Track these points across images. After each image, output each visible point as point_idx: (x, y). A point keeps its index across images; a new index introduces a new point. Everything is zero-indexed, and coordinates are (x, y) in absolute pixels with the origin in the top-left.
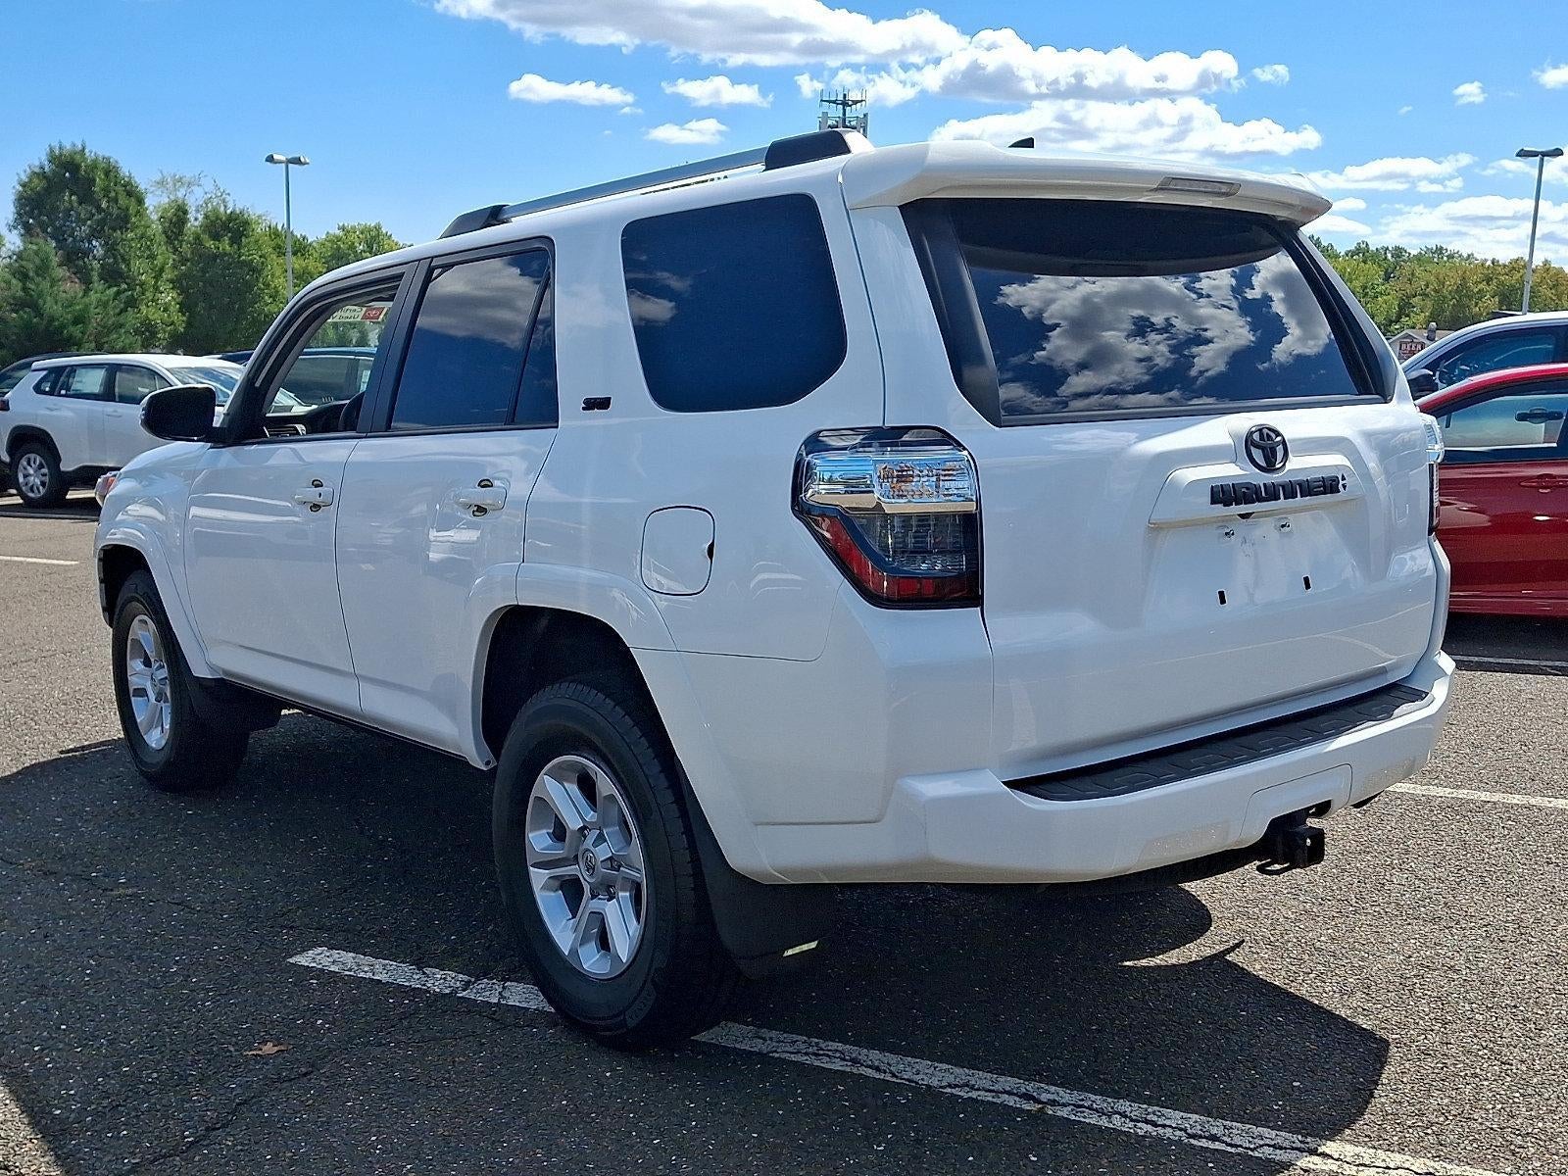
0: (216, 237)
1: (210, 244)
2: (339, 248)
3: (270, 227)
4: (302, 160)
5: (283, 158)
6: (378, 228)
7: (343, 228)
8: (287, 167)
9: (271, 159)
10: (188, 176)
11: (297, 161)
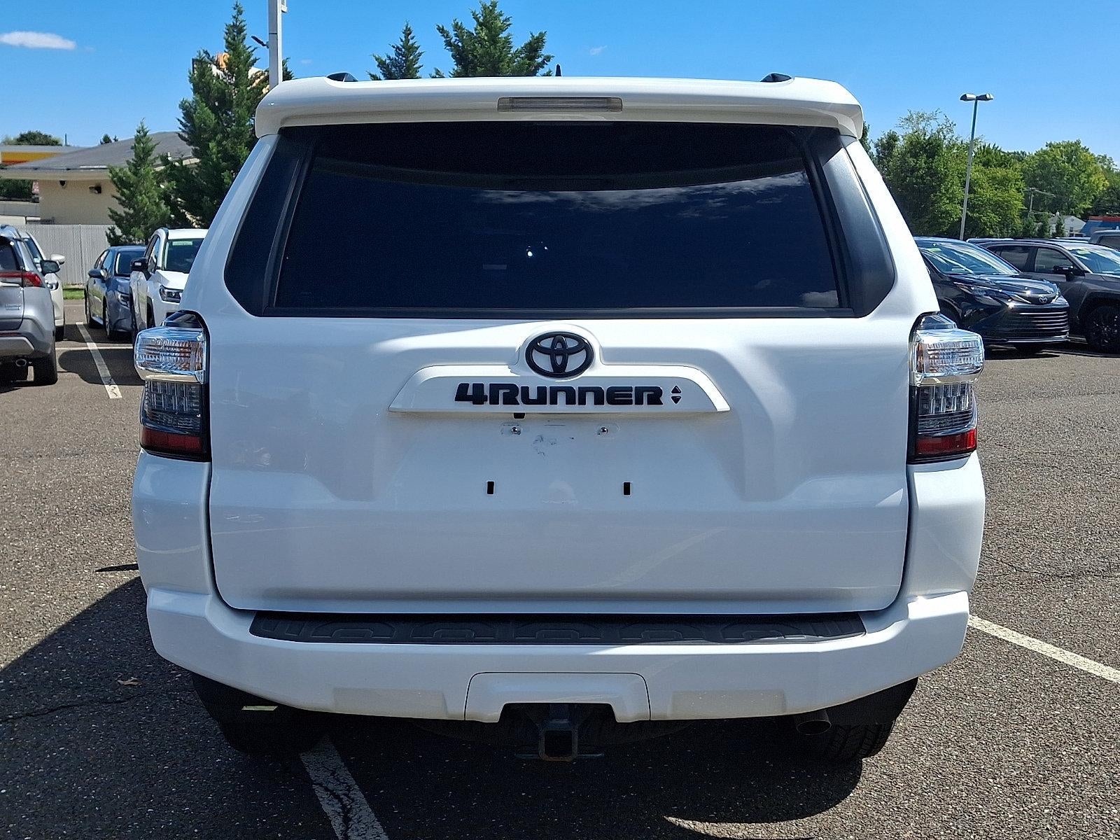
0: (915, 156)
1: (911, 161)
2: (1045, 159)
3: (984, 147)
4: (988, 96)
5: (975, 97)
6: (1078, 143)
7: (1050, 145)
8: (976, 103)
9: (964, 98)
10: (928, 113)
11: (984, 98)
